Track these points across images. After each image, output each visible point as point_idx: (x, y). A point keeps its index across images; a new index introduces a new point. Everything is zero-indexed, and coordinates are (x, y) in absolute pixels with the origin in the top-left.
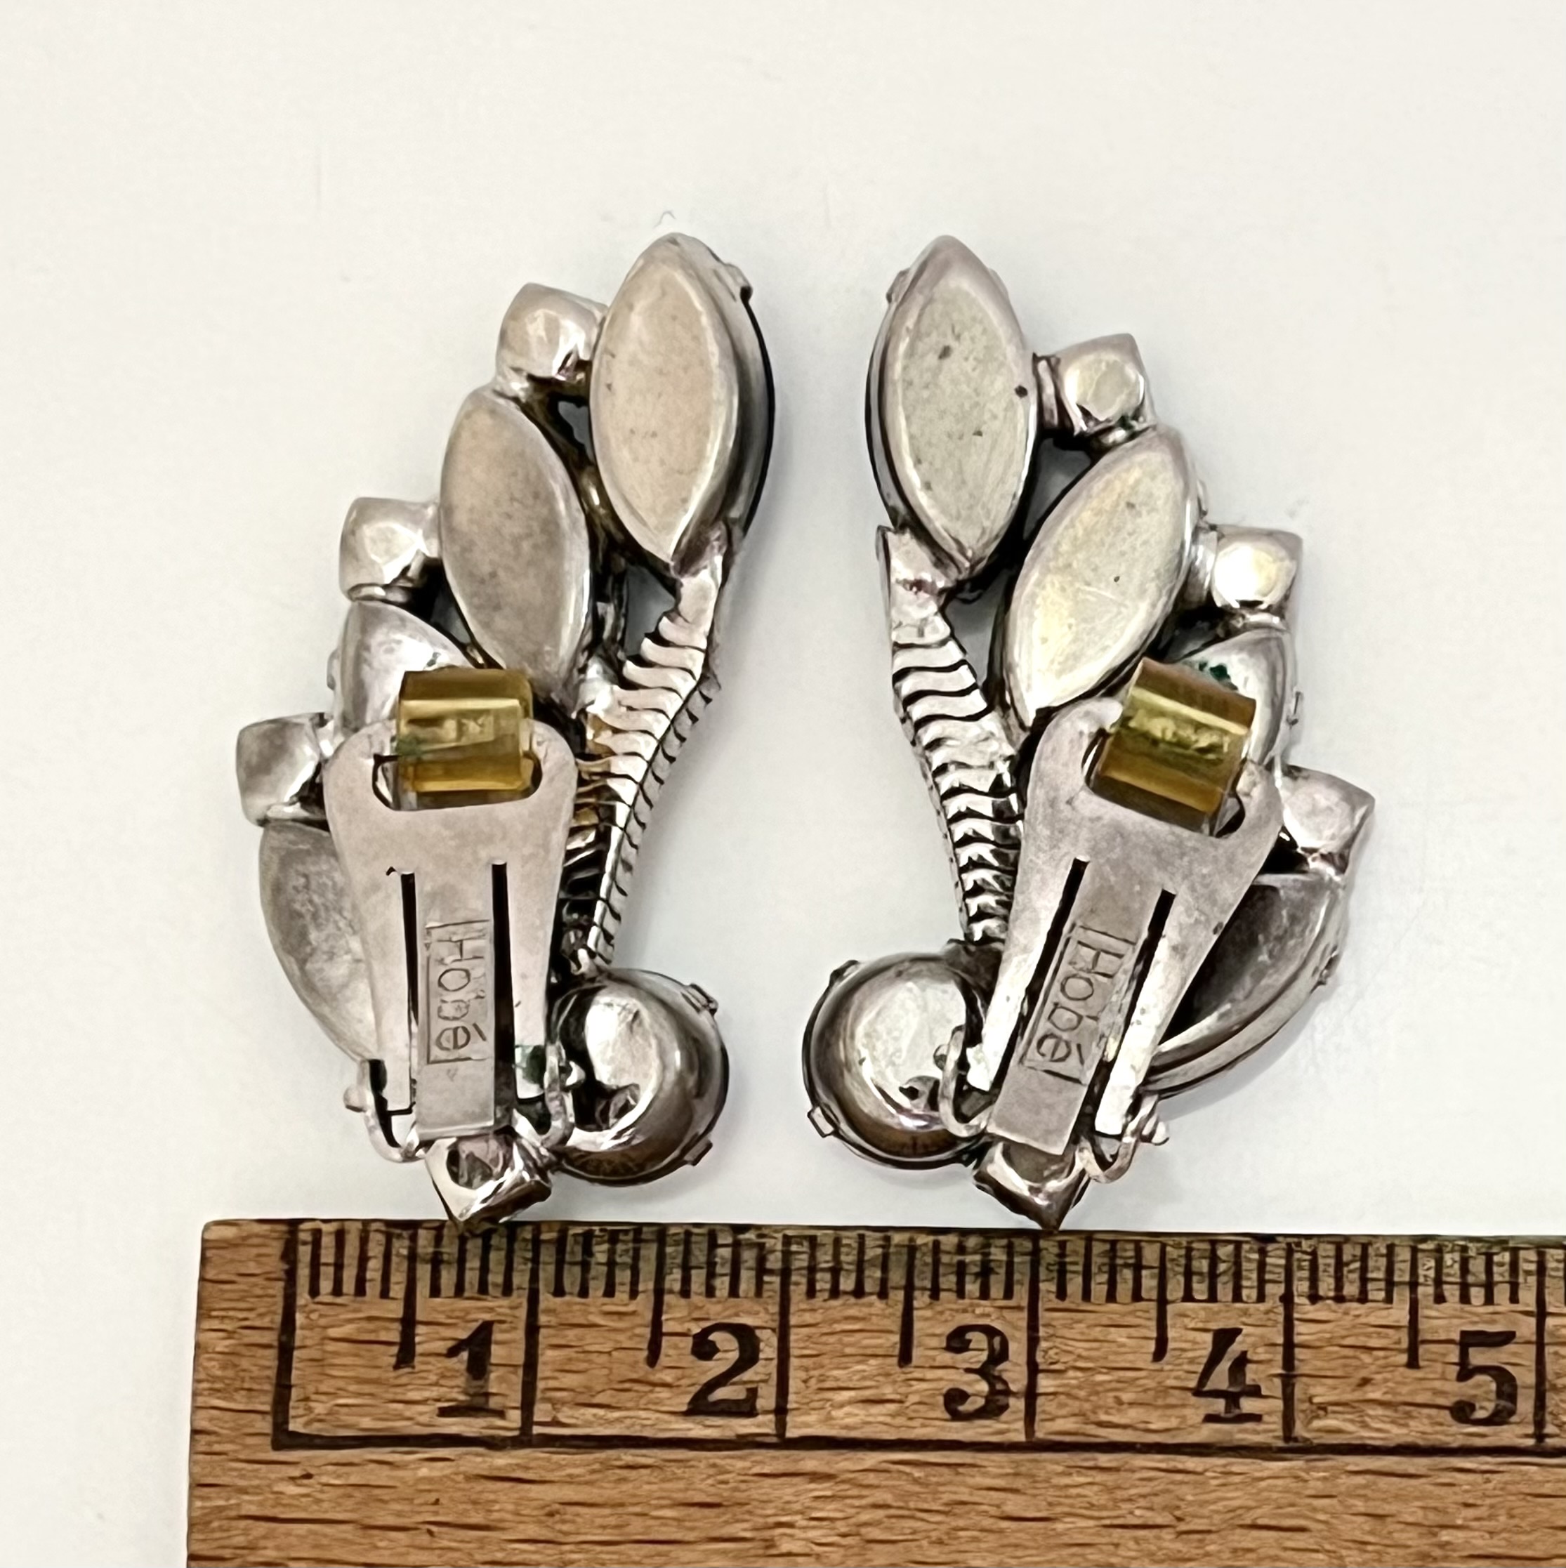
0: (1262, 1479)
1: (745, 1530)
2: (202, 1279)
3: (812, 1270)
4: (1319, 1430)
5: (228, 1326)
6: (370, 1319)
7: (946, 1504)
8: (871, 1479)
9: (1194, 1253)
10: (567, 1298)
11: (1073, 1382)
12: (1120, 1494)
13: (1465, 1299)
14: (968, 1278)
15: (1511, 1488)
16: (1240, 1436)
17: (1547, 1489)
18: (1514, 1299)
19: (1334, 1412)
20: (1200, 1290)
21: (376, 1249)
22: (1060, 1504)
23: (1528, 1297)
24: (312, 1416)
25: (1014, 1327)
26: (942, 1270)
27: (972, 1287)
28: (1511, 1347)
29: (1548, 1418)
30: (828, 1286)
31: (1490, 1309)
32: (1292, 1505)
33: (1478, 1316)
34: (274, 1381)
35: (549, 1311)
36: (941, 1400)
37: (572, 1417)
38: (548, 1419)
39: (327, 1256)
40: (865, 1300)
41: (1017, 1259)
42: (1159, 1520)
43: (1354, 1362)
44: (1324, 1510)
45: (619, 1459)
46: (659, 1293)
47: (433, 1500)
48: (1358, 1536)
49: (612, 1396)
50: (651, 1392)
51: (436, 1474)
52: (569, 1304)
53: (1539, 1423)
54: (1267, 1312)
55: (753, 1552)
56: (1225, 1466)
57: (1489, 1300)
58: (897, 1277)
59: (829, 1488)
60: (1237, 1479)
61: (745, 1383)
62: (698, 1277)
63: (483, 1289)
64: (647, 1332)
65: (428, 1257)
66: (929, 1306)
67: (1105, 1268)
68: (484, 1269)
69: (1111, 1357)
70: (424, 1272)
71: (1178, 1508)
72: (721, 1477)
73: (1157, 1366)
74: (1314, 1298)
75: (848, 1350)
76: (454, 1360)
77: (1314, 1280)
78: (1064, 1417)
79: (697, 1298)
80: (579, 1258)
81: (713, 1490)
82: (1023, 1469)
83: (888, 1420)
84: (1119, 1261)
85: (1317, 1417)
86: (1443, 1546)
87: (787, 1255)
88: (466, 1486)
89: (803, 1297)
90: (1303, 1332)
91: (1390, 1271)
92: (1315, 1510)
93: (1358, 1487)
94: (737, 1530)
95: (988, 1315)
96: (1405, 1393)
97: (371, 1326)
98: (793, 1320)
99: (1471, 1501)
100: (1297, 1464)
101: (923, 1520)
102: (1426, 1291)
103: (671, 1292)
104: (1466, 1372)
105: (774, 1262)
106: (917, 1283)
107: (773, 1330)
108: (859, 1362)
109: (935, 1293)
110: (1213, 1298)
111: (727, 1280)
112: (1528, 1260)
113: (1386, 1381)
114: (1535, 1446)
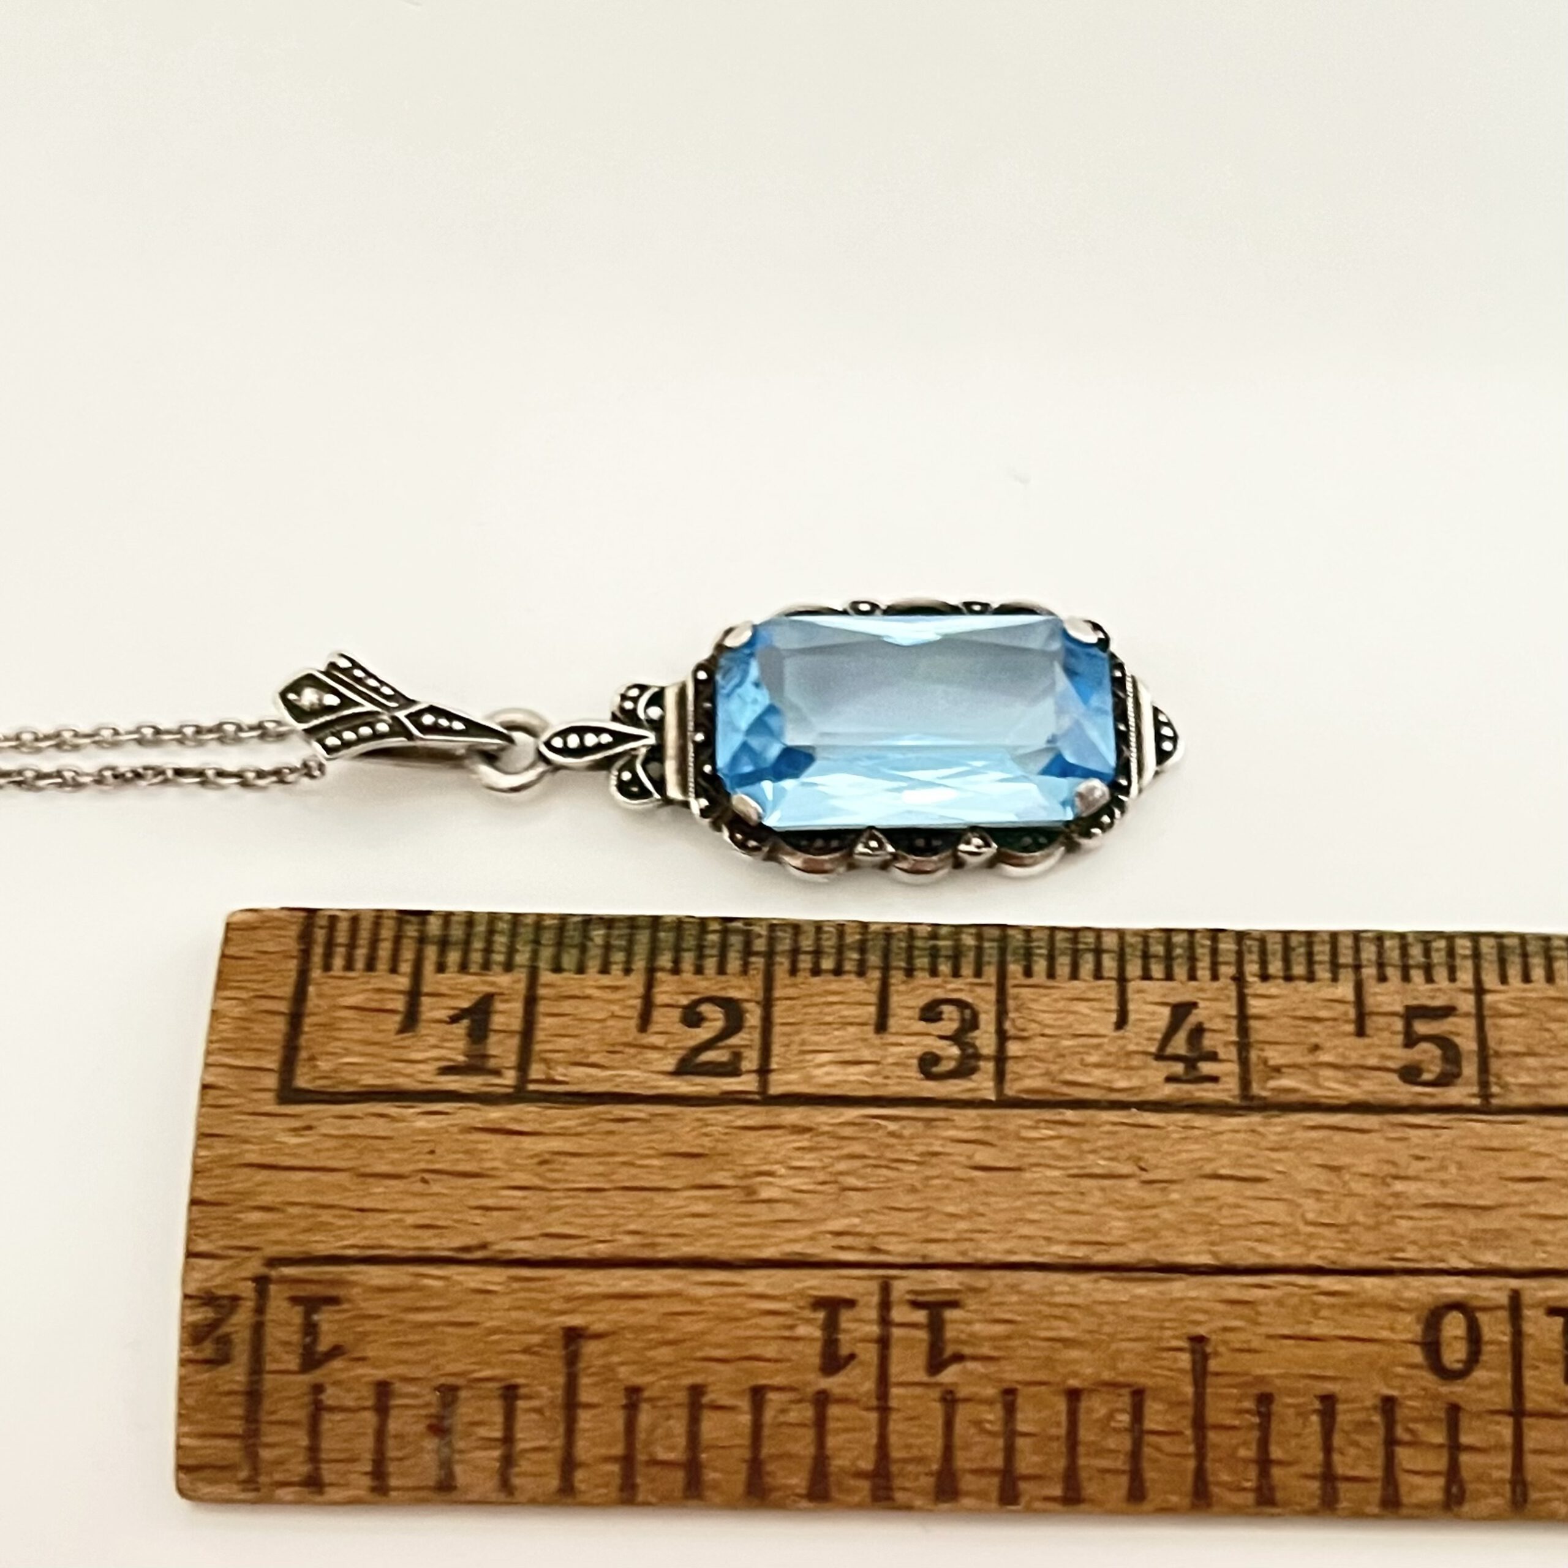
0: (1221, 1133)
1: (725, 1178)
2: (223, 956)
3: (795, 952)
4: (1273, 1090)
5: (244, 995)
6: (380, 990)
7: (922, 1154)
8: (848, 1131)
9: (1151, 941)
10: (565, 975)
11: (1042, 1047)
12: (1086, 1147)
13: (1406, 978)
14: (941, 960)
15: (1459, 1143)
16: (1198, 1094)
17: (1495, 1144)
18: (1452, 978)
19: (1290, 1074)
20: (1157, 970)
21: (387, 932)
22: (1029, 1155)
23: (1466, 977)
24: (317, 1075)
25: (984, 999)
26: (916, 953)
27: (945, 968)
28: (1451, 1019)
29: (1492, 1079)
30: (809, 965)
31: (1430, 986)
32: (1251, 1156)
33: (1420, 992)
34: (282, 1044)
35: (546, 985)
36: (915, 1062)
37: (565, 1075)
38: (542, 1076)
39: (342, 937)
40: (846, 977)
41: (987, 945)
42: (1125, 1169)
43: (1303, 1031)
44: (1279, 1161)
45: (610, 1113)
46: (651, 971)
47: (427, 1150)
48: (1315, 1185)
49: (605, 1057)
50: (640, 1053)
51: (433, 1126)
52: (567, 979)
53: (1484, 1084)
54: (1222, 989)
55: (733, 1198)
56: (1186, 1121)
57: (1429, 979)
58: (874, 959)
59: (810, 1140)
60: (1197, 1132)
61: (729, 1047)
62: (688, 960)
63: (486, 966)
64: (637, 1002)
65: (436, 940)
66: (904, 982)
67: (1069, 952)
68: (488, 950)
69: (1076, 1026)
70: (431, 953)
71: (1140, 1159)
72: (704, 1130)
73: (1120, 1033)
74: (1265, 977)
75: (829, 1019)
76: (454, 1026)
77: (1264, 963)
78: (1031, 1077)
79: (688, 975)
80: (577, 940)
81: (698, 1142)
82: (992, 1124)
83: (866, 1079)
84: (1081, 946)
85: (1272, 1078)
86: (1396, 1195)
87: (772, 940)
88: (460, 1137)
89: (787, 975)
90: (1256, 1006)
91: (1334, 953)
92: (1273, 1160)
93: (1313, 1141)
94: (719, 1178)
95: (960, 990)
96: (1354, 1058)
97: (377, 996)
98: (777, 993)
99: (1422, 1154)
100: (1255, 1119)
101: (897, 1169)
102: (1369, 972)
103: (663, 969)
104: (1411, 1040)
105: (760, 945)
106: (895, 963)
107: (758, 1003)
108: (837, 1029)
109: (910, 972)
110: (1169, 976)
111: (714, 959)
112: (1464, 947)
113: (1335, 1047)
114: (1482, 1105)
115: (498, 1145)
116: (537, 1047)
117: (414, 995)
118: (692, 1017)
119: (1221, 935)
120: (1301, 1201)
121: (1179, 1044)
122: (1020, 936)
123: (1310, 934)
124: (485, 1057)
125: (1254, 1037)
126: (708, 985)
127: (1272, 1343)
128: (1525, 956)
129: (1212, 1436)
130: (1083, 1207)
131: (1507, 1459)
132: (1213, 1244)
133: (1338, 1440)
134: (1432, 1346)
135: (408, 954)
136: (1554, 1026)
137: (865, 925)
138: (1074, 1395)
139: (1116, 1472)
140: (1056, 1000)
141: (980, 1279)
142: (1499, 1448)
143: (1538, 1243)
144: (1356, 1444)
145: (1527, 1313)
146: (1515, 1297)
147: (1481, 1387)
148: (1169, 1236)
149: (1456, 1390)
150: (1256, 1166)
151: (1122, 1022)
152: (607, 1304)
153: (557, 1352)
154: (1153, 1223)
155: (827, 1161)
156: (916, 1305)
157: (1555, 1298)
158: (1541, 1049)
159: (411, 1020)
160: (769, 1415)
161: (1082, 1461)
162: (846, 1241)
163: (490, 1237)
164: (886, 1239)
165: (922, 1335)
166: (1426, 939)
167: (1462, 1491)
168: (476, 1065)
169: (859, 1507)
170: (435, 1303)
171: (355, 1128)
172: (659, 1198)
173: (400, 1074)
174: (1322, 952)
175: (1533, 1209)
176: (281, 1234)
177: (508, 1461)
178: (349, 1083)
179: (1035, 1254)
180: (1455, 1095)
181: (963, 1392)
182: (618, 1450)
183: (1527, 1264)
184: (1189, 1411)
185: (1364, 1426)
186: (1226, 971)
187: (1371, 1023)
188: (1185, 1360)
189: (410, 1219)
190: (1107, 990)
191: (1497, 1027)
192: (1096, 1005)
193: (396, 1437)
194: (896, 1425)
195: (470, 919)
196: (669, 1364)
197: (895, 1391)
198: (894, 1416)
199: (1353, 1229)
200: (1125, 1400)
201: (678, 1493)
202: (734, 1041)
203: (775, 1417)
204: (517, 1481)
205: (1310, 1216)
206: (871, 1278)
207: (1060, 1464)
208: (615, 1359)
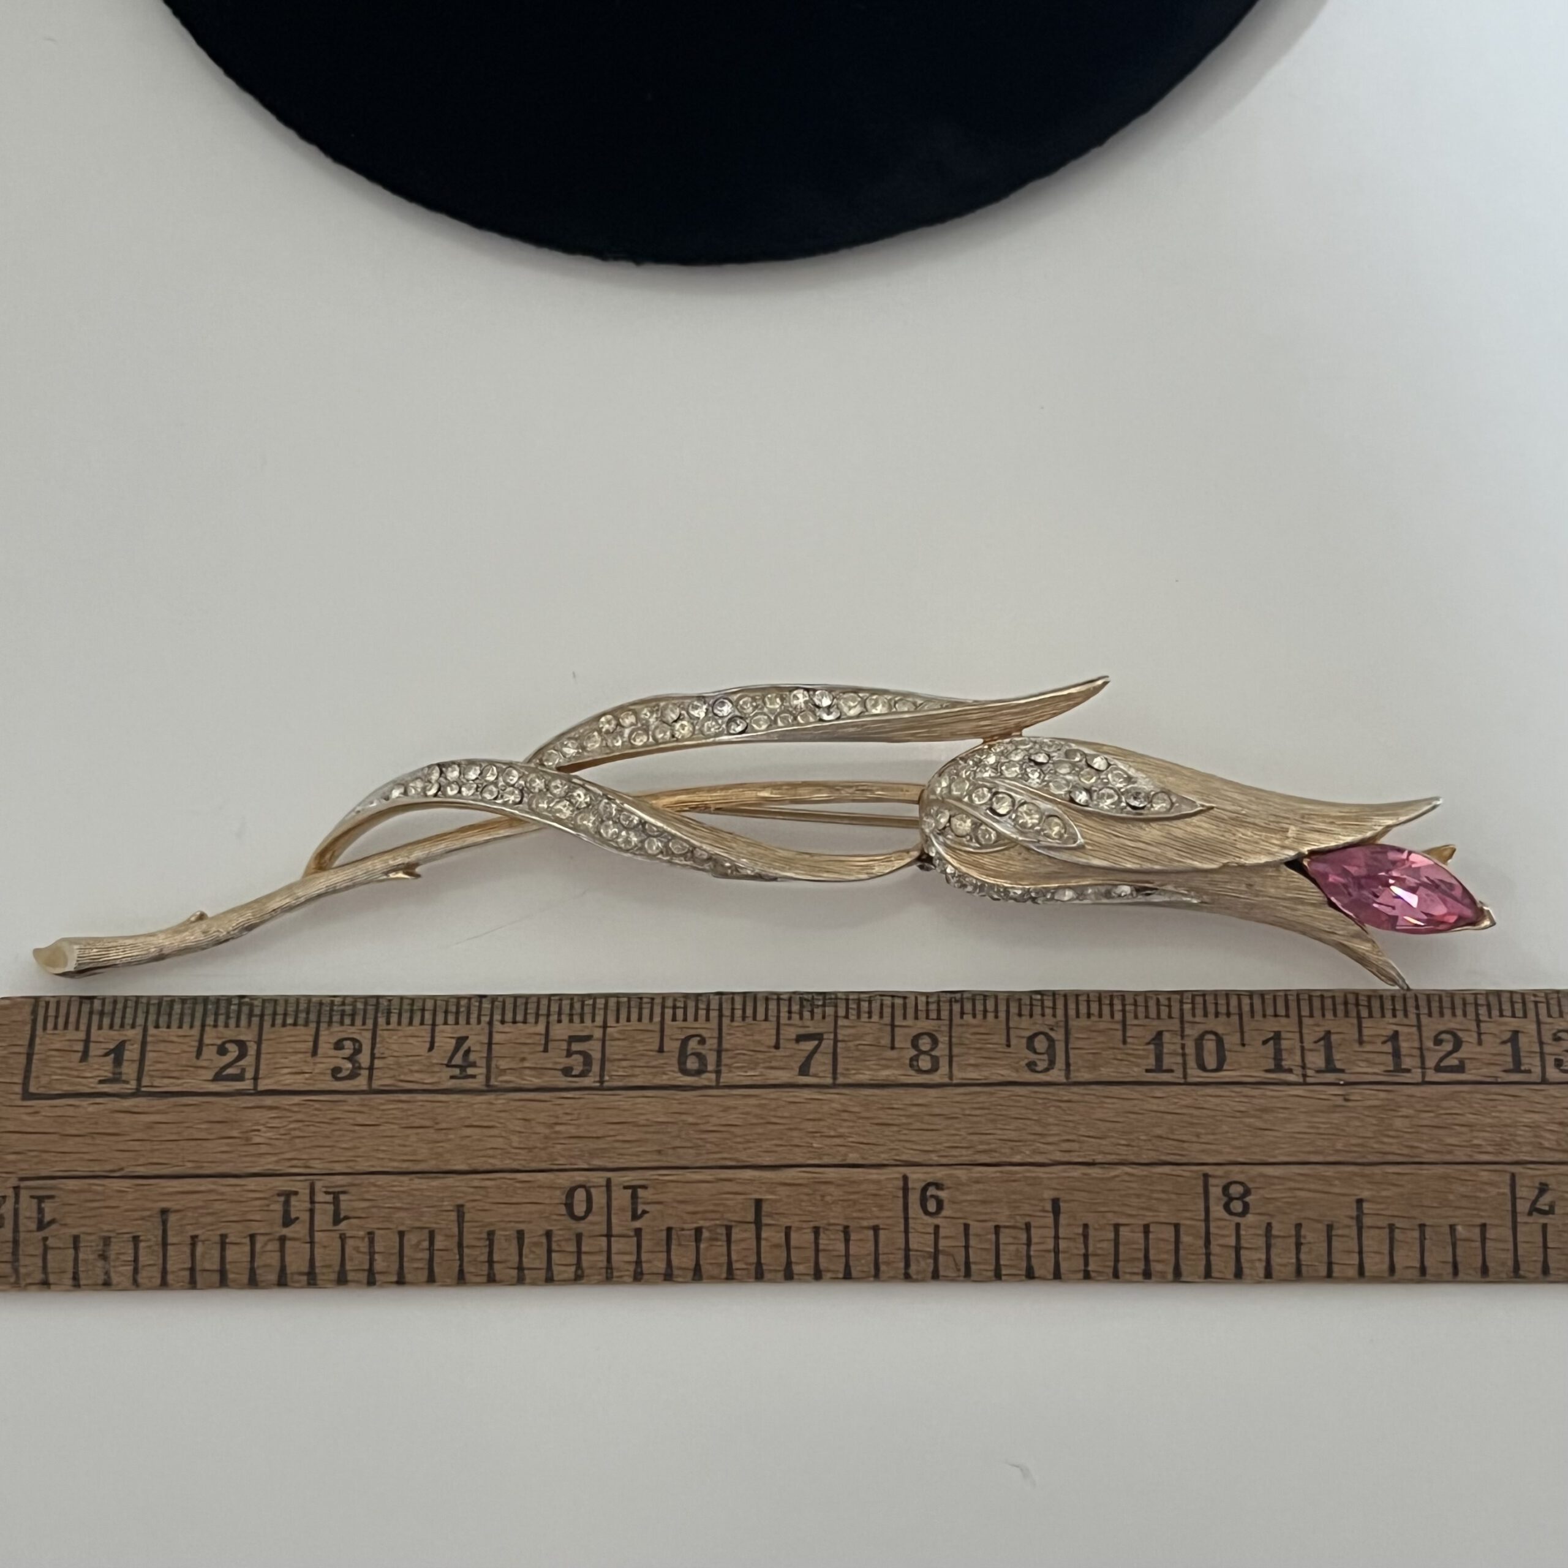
115: (127, 1119)
116: (146, 1068)
117: (87, 1041)
118: (222, 1051)
119: (484, 1000)
120: (512, 1137)
121: (458, 1059)
122: (386, 1003)
123: (527, 998)
124: (120, 1073)
125: (494, 1054)
126: (231, 1033)
127: (494, 1207)
128: (629, 1007)
129: (466, 1251)
130: (407, 1143)
131: (603, 1257)
132: (468, 1159)
133: (525, 1251)
134: (569, 1206)
135: (84, 1021)
136: (637, 1045)
137: (309, 998)
138: (401, 1234)
139: (422, 1269)
140: (400, 1037)
141: (358, 1179)
142: (600, 1252)
143: (620, 1154)
144: (533, 1252)
145: (614, 1188)
146: (609, 1181)
147: (593, 1223)
148: (448, 1156)
149: (581, 1226)
150: (491, 1121)
151: (431, 1048)
152: (179, 1196)
153: (158, 1220)
154: (440, 1150)
155: (285, 1124)
156: (327, 1193)
157: (628, 1181)
158: (629, 1057)
159: (85, 1056)
160: (258, 1246)
161: (406, 1264)
162: (294, 1162)
163: (123, 1164)
164: (312, 1161)
165: (331, 1207)
166: (583, 998)
167: (583, 1272)
168: (116, 1079)
169: (302, 1287)
170: (98, 1198)
171: (59, 1112)
172: (205, 1144)
173: (80, 1084)
174: (532, 1009)
175: (620, 1138)
176: (24, 1166)
177: (136, 1271)
178: (55, 1089)
179: (383, 1167)
180: (587, 1081)
181: (348, 1234)
182: (189, 1265)
183: (616, 1165)
184: (456, 1239)
185: (536, 1244)
186: (485, 1019)
187: (551, 1045)
188: (453, 1216)
189: (87, 1157)
190: (425, 1032)
191: (612, 1046)
192: (420, 1039)
193: (83, 1260)
194: (318, 1251)
195: (115, 1000)
196: (212, 1224)
197: (317, 1234)
198: (316, 1245)
199: (536, 1150)
200: (425, 1234)
201: (218, 1285)
202: (242, 1063)
203: (263, 1247)
204: (140, 1280)
205: (515, 1144)
206: (306, 1180)
207: (395, 1267)
208: (185, 1222)
